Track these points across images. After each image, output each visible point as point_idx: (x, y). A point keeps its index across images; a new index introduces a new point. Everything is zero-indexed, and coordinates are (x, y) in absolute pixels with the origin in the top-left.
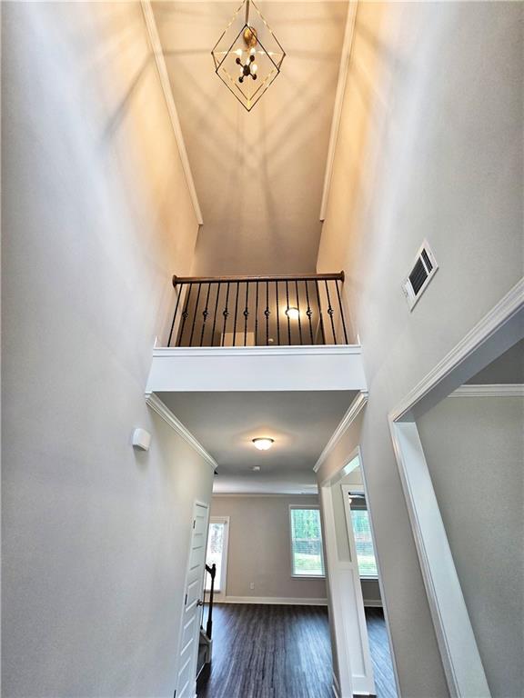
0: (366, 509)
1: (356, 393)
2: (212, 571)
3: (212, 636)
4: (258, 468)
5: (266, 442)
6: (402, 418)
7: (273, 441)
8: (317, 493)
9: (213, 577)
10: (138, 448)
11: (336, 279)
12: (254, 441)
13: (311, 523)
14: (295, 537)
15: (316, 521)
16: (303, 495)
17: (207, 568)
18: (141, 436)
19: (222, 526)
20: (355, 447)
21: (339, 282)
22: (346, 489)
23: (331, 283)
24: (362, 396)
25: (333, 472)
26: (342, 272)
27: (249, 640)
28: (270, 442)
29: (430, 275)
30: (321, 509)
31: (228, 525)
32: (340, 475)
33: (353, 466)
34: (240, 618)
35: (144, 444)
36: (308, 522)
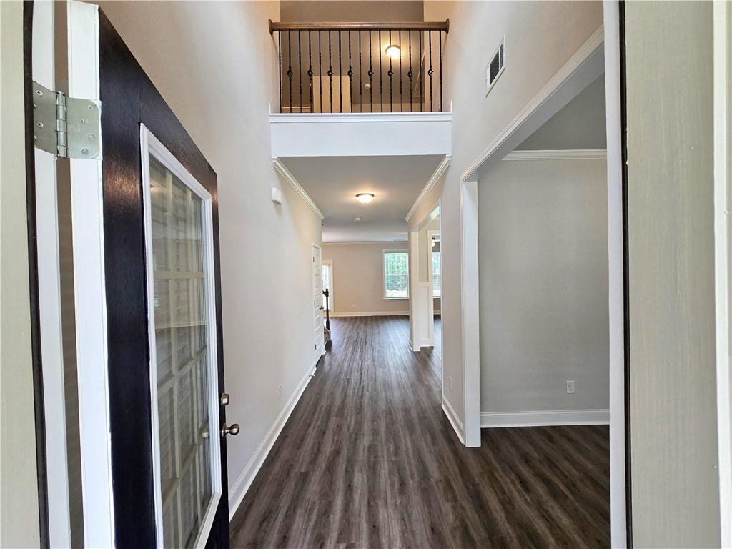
0: (439, 251)
1: (442, 157)
2: (326, 293)
3: (330, 328)
4: (358, 219)
5: (367, 197)
6: (468, 179)
7: (373, 195)
8: (407, 239)
9: (327, 296)
10: (276, 203)
11: (440, 30)
12: (357, 196)
13: (401, 268)
14: (387, 273)
15: (405, 267)
16: (395, 241)
17: (324, 292)
18: (276, 194)
19: (327, 267)
20: (438, 199)
21: (443, 33)
22: (431, 233)
23: (435, 34)
24: (447, 160)
25: (421, 219)
26: (448, 20)
27: (355, 331)
28: (371, 197)
29: (500, 70)
30: (409, 252)
31: (331, 266)
32: (427, 221)
33: (436, 214)
34: (347, 323)
35: (279, 199)
36: (398, 268)
